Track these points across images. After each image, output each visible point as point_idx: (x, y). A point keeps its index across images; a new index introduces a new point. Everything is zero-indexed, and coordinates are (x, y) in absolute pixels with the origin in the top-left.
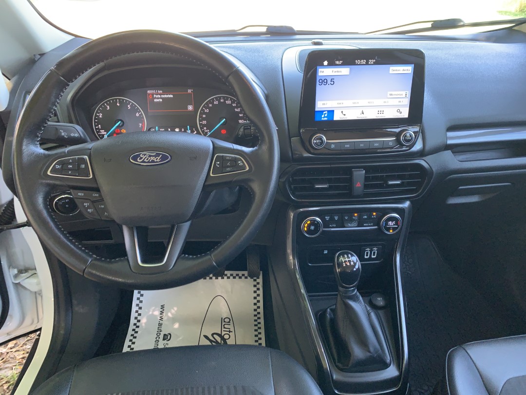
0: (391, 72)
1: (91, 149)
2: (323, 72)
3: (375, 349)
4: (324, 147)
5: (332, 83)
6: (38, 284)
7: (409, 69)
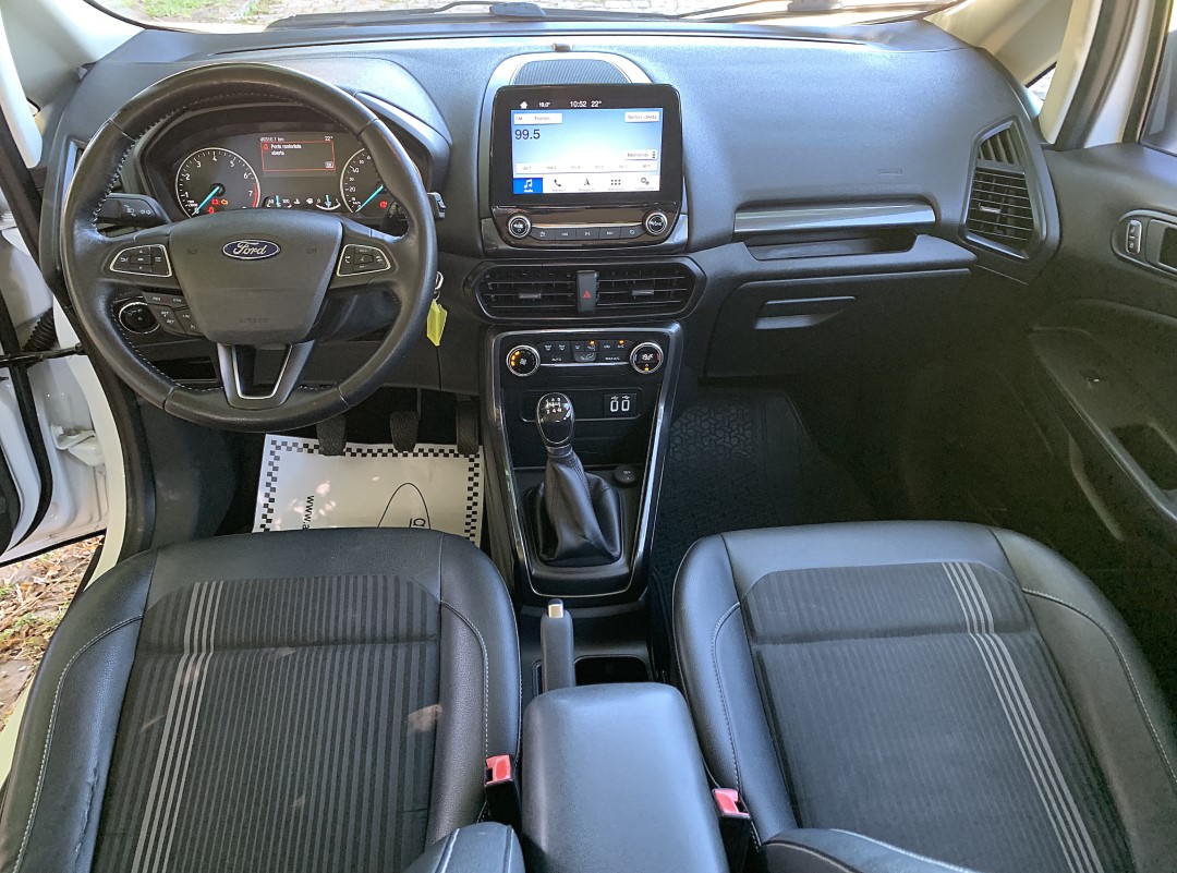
0: (627, 120)
1: (167, 235)
2: (520, 119)
3: (593, 532)
4: (528, 235)
5: (537, 136)
6: (99, 453)
7: (656, 115)
